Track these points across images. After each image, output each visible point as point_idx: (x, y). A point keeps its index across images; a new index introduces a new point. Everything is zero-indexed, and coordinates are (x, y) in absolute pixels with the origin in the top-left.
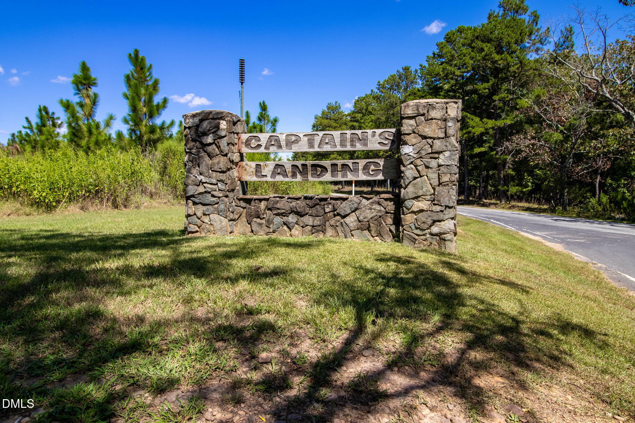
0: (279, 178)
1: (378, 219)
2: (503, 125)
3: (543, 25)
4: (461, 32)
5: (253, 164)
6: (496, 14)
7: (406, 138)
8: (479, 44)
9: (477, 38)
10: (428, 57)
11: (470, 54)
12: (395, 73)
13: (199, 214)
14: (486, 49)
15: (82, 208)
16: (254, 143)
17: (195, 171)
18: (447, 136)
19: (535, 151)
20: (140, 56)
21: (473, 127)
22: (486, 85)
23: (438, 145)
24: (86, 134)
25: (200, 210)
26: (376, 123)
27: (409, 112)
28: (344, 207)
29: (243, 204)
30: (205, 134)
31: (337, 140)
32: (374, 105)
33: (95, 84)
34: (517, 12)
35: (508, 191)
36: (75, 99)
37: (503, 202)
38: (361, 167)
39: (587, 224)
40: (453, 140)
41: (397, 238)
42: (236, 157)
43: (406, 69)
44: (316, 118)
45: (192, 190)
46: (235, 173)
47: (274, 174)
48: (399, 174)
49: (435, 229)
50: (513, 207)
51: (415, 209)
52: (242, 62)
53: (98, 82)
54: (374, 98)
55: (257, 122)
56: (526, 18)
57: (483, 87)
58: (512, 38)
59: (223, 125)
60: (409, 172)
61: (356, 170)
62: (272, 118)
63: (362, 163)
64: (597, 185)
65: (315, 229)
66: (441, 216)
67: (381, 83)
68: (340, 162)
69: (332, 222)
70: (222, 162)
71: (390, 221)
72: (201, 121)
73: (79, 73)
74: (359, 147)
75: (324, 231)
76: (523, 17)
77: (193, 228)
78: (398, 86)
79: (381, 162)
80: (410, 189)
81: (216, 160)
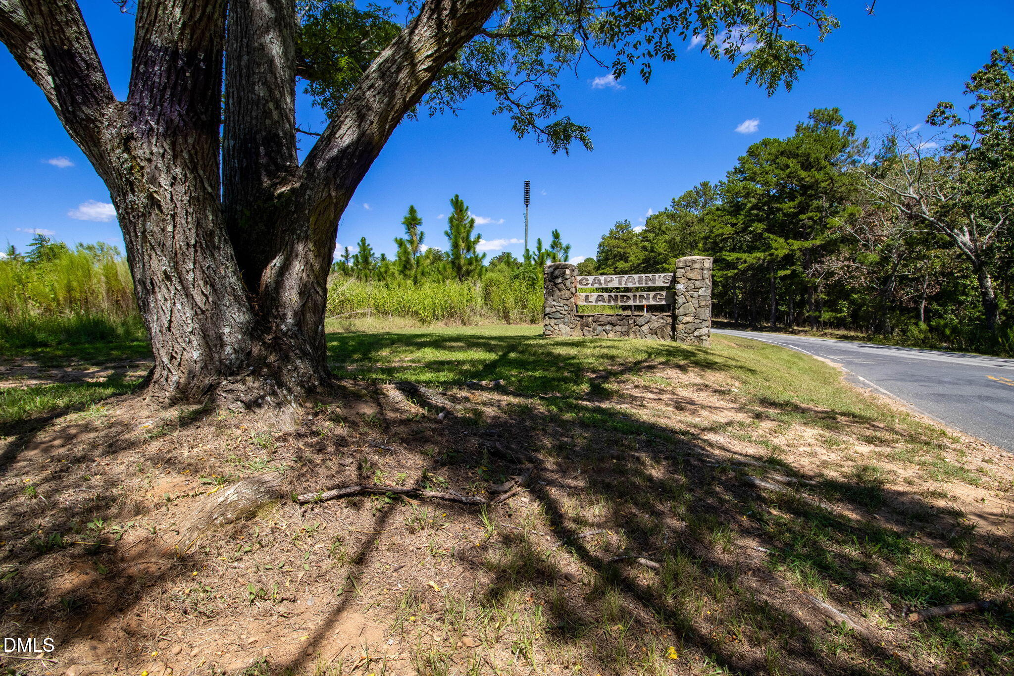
0: (600, 303)
1: (662, 328)
2: (811, 246)
3: (859, 136)
4: (766, 146)
5: (584, 295)
6: (805, 125)
7: (679, 280)
8: (783, 160)
9: (782, 153)
10: (728, 172)
11: (773, 171)
12: (692, 188)
13: (552, 324)
14: (791, 165)
15: (446, 324)
16: (584, 282)
17: (550, 299)
18: (703, 279)
19: (850, 273)
20: (460, 199)
21: (776, 249)
22: (791, 204)
23: (698, 284)
24: (415, 266)
25: (553, 322)
26: (670, 243)
27: (681, 265)
28: (641, 321)
29: (578, 319)
30: (557, 277)
31: (637, 280)
32: (669, 223)
33: (420, 224)
34: (830, 123)
35: (820, 317)
36: (406, 237)
37: (815, 329)
38: (651, 296)
39: (894, 351)
40: (707, 281)
41: (673, 338)
42: (573, 290)
43: (705, 185)
44: (603, 238)
45: (548, 310)
46: (573, 300)
47: (597, 301)
48: (675, 301)
49: (696, 333)
50: (826, 334)
51: (684, 321)
52: (527, 185)
53: (423, 222)
54: (668, 216)
55: (550, 249)
56: (841, 128)
57: (788, 206)
58: (821, 153)
59: (568, 272)
60: (680, 300)
61: (648, 298)
62: (564, 246)
63: (652, 294)
64: (922, 311)
65: (623, 334)
66: (700, 325)
67: (676, 200)
68: (638, 294)
69: (633, 329)
70: (566, 294)
71: (669, 329)
72: (555, 269)
73: (408, 215)
74: (650, 284)
75: (628, 335)
76: (837, 128)
77: (548, 332)
78: (695, 202)
79: (664, 293)
80: (681, 310)
81: (563, 293)
